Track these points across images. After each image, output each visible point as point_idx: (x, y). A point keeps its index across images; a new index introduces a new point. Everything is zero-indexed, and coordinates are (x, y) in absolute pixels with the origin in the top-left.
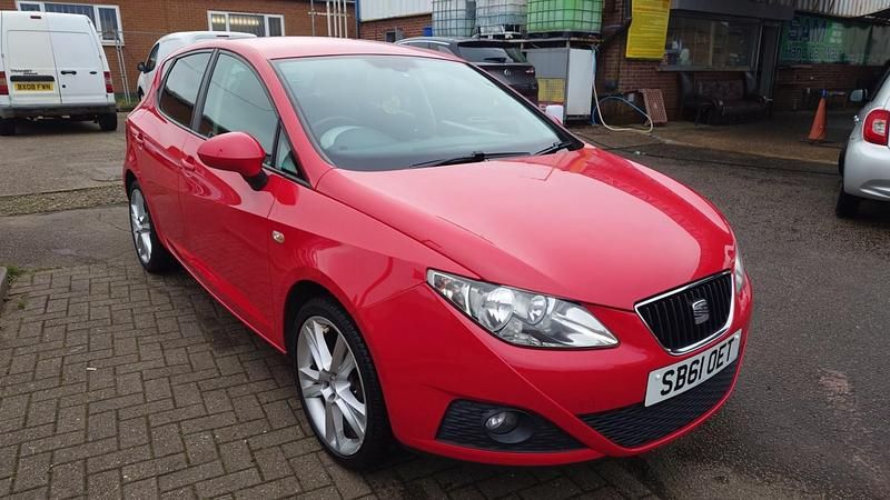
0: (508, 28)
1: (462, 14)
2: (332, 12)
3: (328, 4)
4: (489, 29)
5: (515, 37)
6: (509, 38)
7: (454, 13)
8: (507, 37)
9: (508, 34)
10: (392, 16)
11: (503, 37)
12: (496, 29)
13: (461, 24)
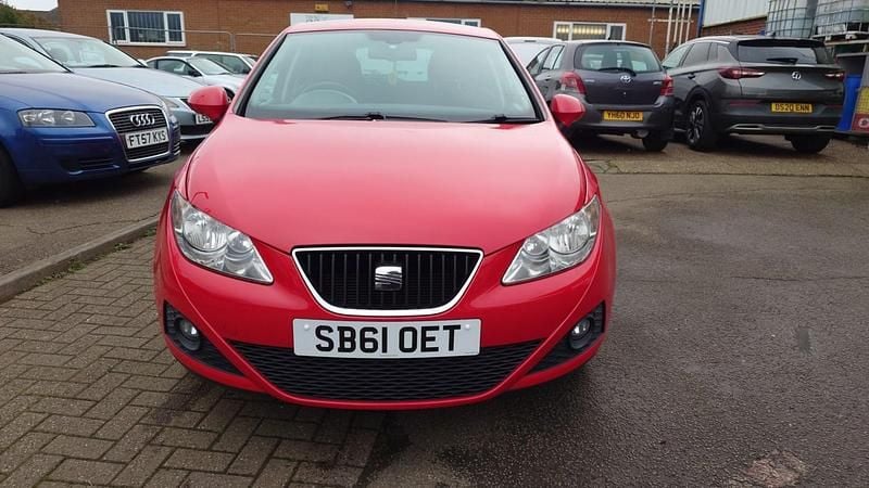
0: (851, 27)
1: (801, 13)
2: (674, 18)
3: (671, 11)
4: (828, 29)
5: (859, 37)
6: (851, 39)
7: (790, 13)
8: (848, 37)
9: (850, 34)
10: (734, 20)
11: (842, 37)
12: (837, 28)
13: (797, 25)
